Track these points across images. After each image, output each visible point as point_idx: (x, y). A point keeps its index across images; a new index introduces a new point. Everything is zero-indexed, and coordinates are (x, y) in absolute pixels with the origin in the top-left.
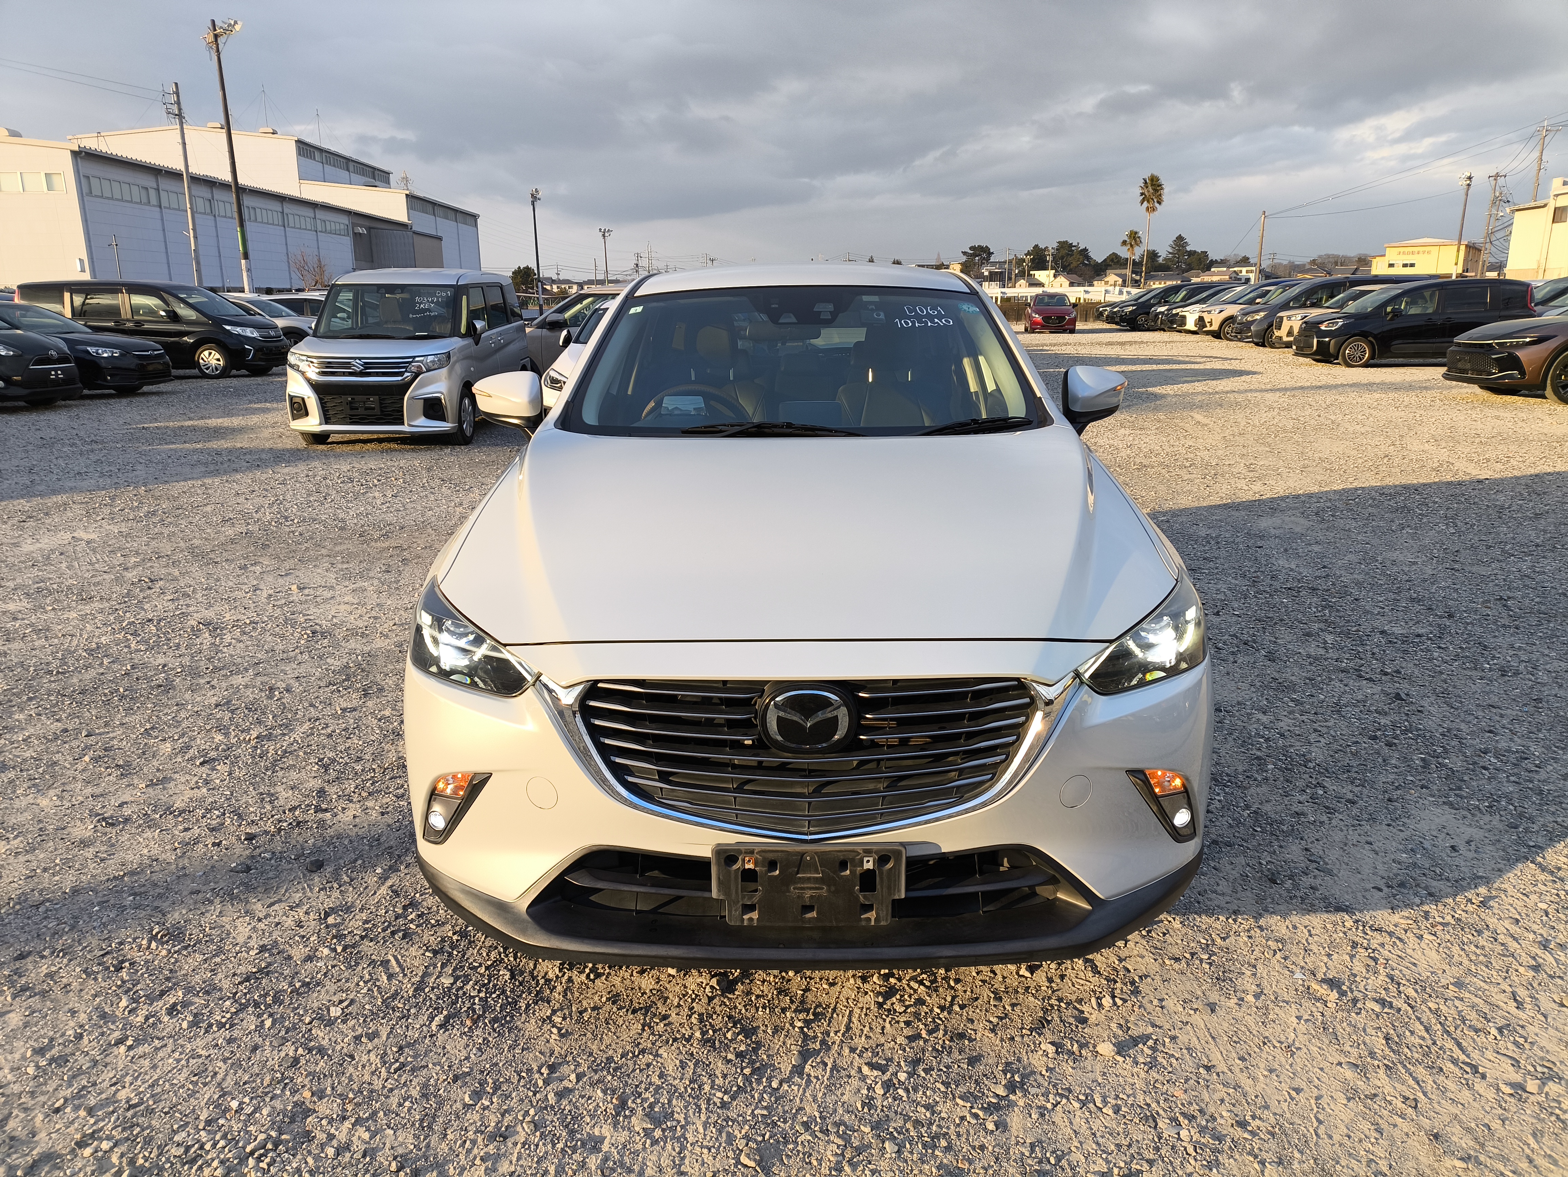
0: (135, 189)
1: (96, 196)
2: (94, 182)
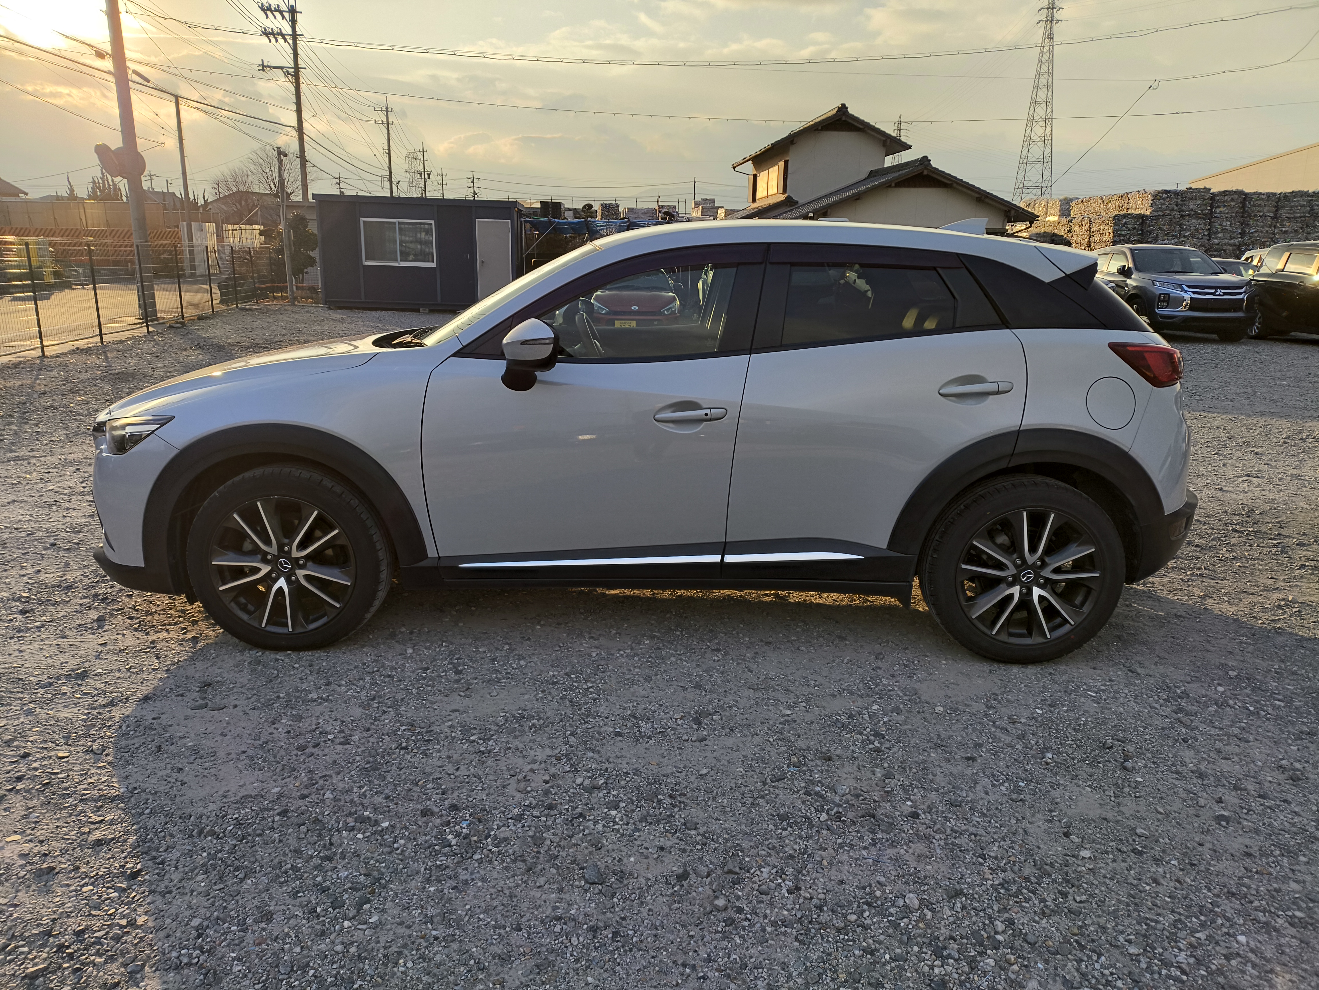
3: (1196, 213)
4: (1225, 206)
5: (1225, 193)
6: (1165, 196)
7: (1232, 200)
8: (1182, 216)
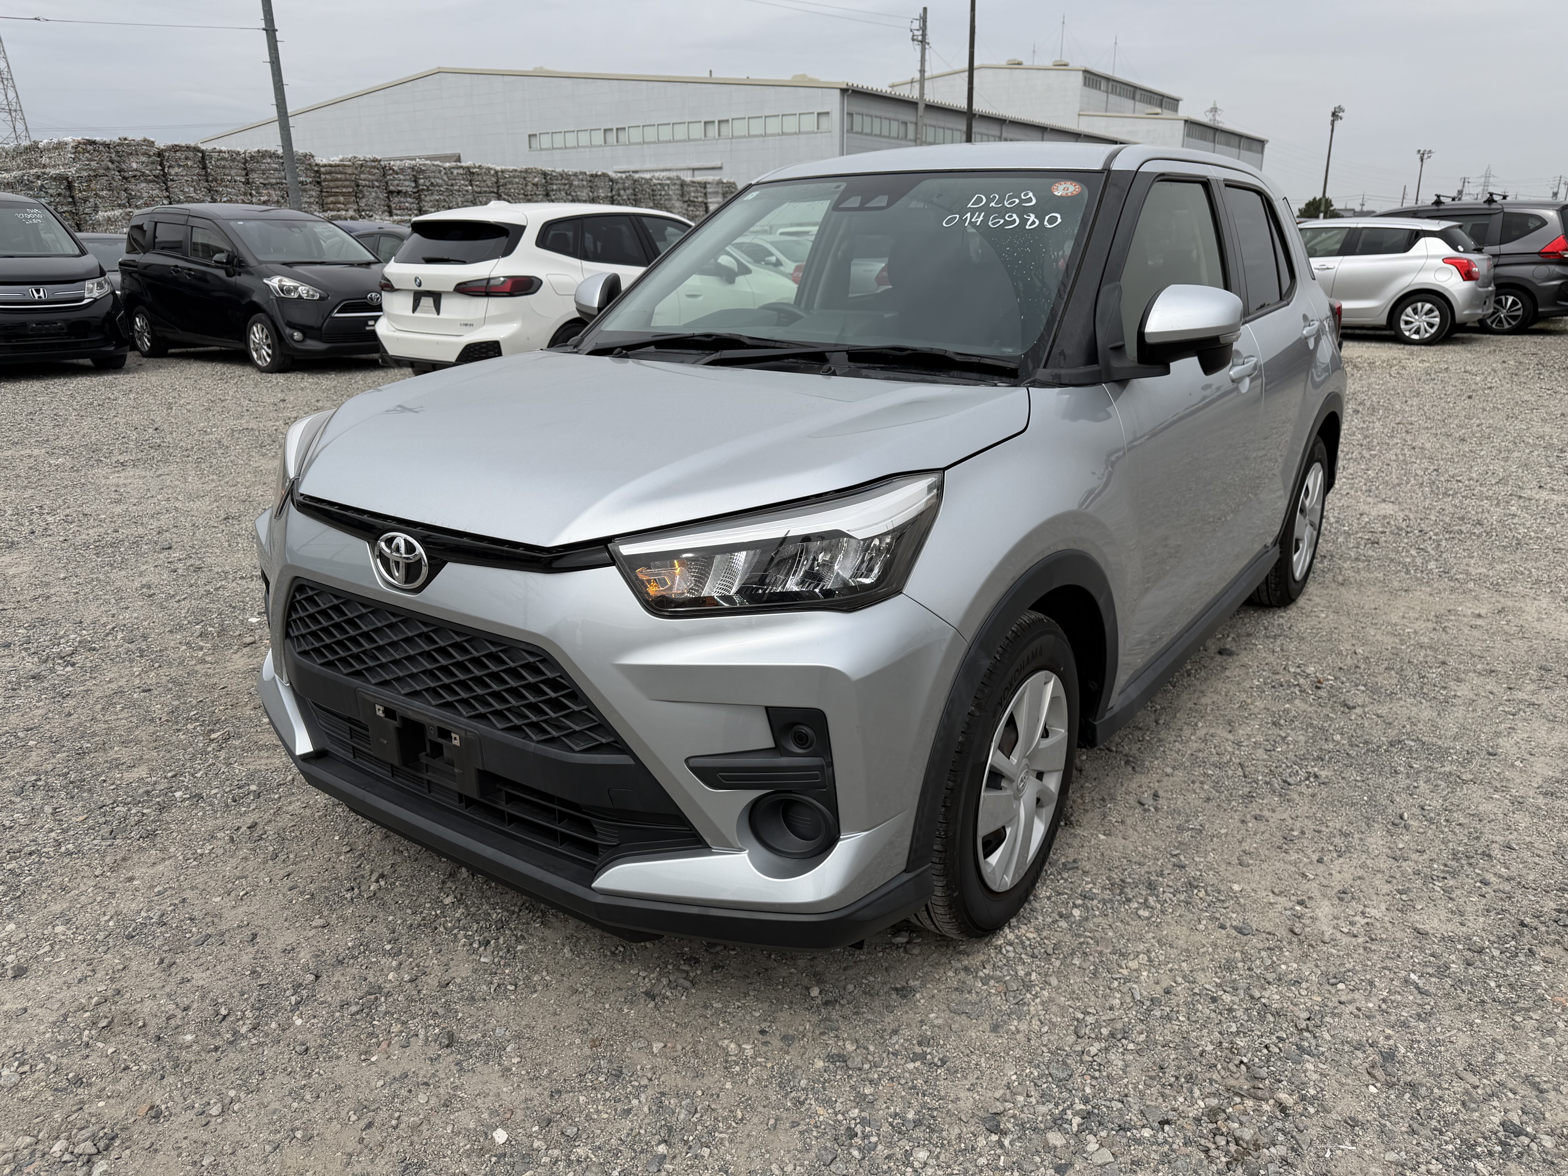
0: (895, 125)
1: (857, 133)
2: (857, 119)
3: (143, 174)
4: (179, 166)
5: (175, 148)
6: (90, 148)
7: (187, 158)
8: (124, 178)
